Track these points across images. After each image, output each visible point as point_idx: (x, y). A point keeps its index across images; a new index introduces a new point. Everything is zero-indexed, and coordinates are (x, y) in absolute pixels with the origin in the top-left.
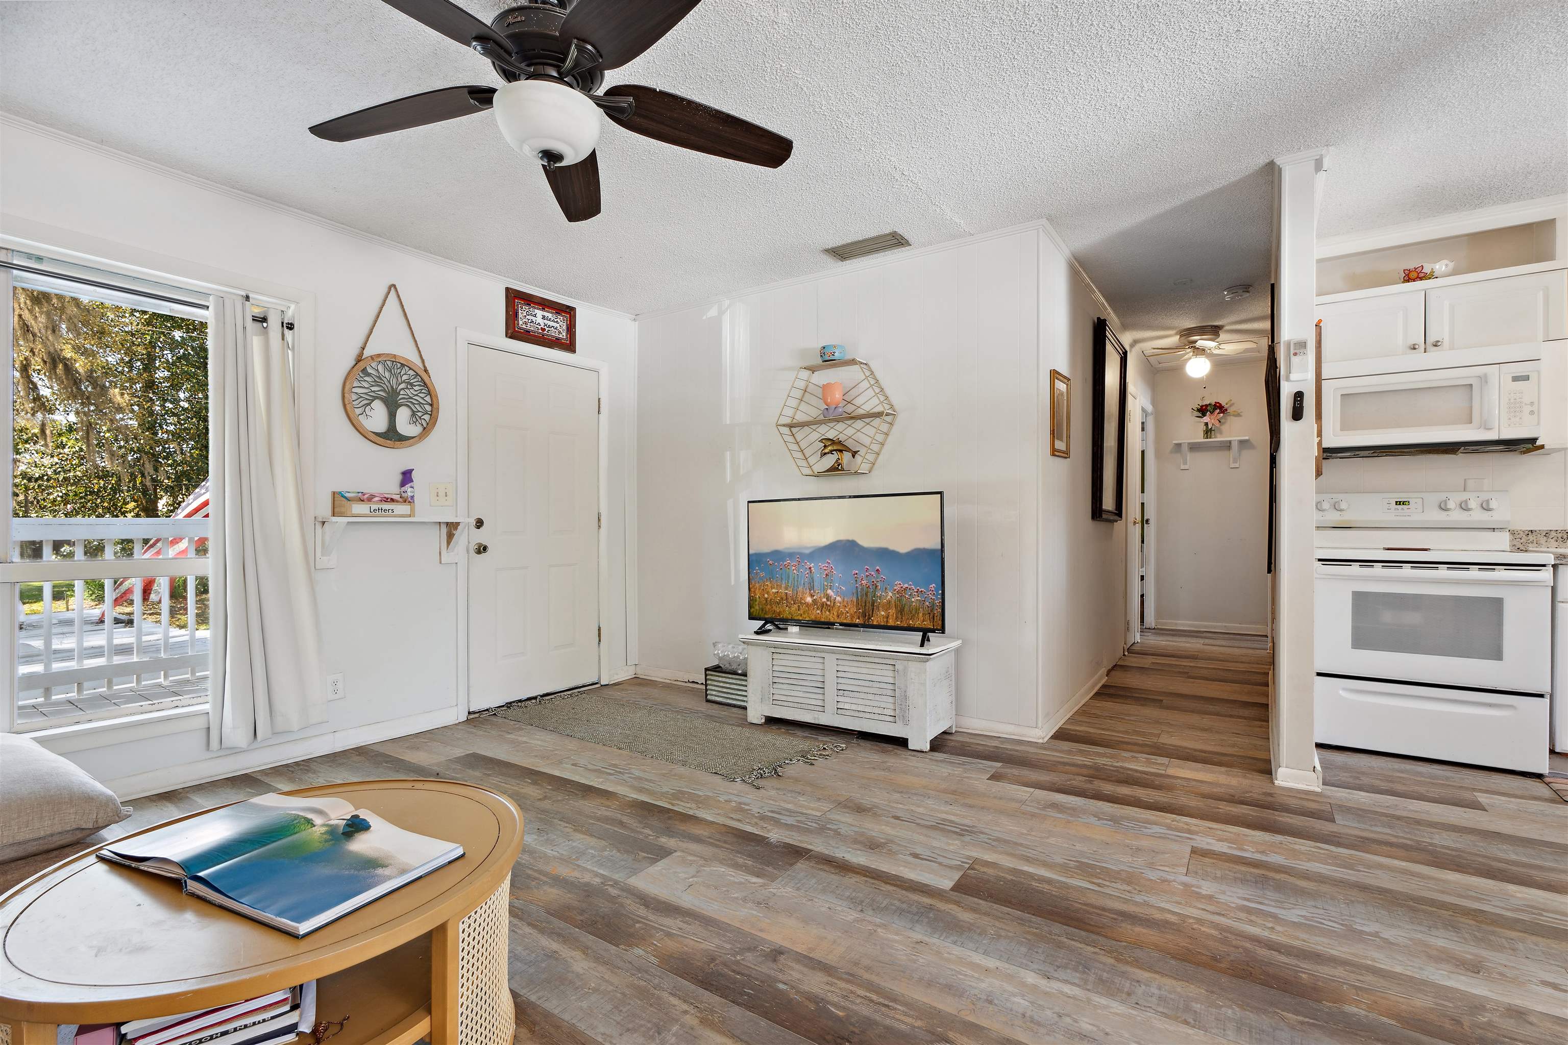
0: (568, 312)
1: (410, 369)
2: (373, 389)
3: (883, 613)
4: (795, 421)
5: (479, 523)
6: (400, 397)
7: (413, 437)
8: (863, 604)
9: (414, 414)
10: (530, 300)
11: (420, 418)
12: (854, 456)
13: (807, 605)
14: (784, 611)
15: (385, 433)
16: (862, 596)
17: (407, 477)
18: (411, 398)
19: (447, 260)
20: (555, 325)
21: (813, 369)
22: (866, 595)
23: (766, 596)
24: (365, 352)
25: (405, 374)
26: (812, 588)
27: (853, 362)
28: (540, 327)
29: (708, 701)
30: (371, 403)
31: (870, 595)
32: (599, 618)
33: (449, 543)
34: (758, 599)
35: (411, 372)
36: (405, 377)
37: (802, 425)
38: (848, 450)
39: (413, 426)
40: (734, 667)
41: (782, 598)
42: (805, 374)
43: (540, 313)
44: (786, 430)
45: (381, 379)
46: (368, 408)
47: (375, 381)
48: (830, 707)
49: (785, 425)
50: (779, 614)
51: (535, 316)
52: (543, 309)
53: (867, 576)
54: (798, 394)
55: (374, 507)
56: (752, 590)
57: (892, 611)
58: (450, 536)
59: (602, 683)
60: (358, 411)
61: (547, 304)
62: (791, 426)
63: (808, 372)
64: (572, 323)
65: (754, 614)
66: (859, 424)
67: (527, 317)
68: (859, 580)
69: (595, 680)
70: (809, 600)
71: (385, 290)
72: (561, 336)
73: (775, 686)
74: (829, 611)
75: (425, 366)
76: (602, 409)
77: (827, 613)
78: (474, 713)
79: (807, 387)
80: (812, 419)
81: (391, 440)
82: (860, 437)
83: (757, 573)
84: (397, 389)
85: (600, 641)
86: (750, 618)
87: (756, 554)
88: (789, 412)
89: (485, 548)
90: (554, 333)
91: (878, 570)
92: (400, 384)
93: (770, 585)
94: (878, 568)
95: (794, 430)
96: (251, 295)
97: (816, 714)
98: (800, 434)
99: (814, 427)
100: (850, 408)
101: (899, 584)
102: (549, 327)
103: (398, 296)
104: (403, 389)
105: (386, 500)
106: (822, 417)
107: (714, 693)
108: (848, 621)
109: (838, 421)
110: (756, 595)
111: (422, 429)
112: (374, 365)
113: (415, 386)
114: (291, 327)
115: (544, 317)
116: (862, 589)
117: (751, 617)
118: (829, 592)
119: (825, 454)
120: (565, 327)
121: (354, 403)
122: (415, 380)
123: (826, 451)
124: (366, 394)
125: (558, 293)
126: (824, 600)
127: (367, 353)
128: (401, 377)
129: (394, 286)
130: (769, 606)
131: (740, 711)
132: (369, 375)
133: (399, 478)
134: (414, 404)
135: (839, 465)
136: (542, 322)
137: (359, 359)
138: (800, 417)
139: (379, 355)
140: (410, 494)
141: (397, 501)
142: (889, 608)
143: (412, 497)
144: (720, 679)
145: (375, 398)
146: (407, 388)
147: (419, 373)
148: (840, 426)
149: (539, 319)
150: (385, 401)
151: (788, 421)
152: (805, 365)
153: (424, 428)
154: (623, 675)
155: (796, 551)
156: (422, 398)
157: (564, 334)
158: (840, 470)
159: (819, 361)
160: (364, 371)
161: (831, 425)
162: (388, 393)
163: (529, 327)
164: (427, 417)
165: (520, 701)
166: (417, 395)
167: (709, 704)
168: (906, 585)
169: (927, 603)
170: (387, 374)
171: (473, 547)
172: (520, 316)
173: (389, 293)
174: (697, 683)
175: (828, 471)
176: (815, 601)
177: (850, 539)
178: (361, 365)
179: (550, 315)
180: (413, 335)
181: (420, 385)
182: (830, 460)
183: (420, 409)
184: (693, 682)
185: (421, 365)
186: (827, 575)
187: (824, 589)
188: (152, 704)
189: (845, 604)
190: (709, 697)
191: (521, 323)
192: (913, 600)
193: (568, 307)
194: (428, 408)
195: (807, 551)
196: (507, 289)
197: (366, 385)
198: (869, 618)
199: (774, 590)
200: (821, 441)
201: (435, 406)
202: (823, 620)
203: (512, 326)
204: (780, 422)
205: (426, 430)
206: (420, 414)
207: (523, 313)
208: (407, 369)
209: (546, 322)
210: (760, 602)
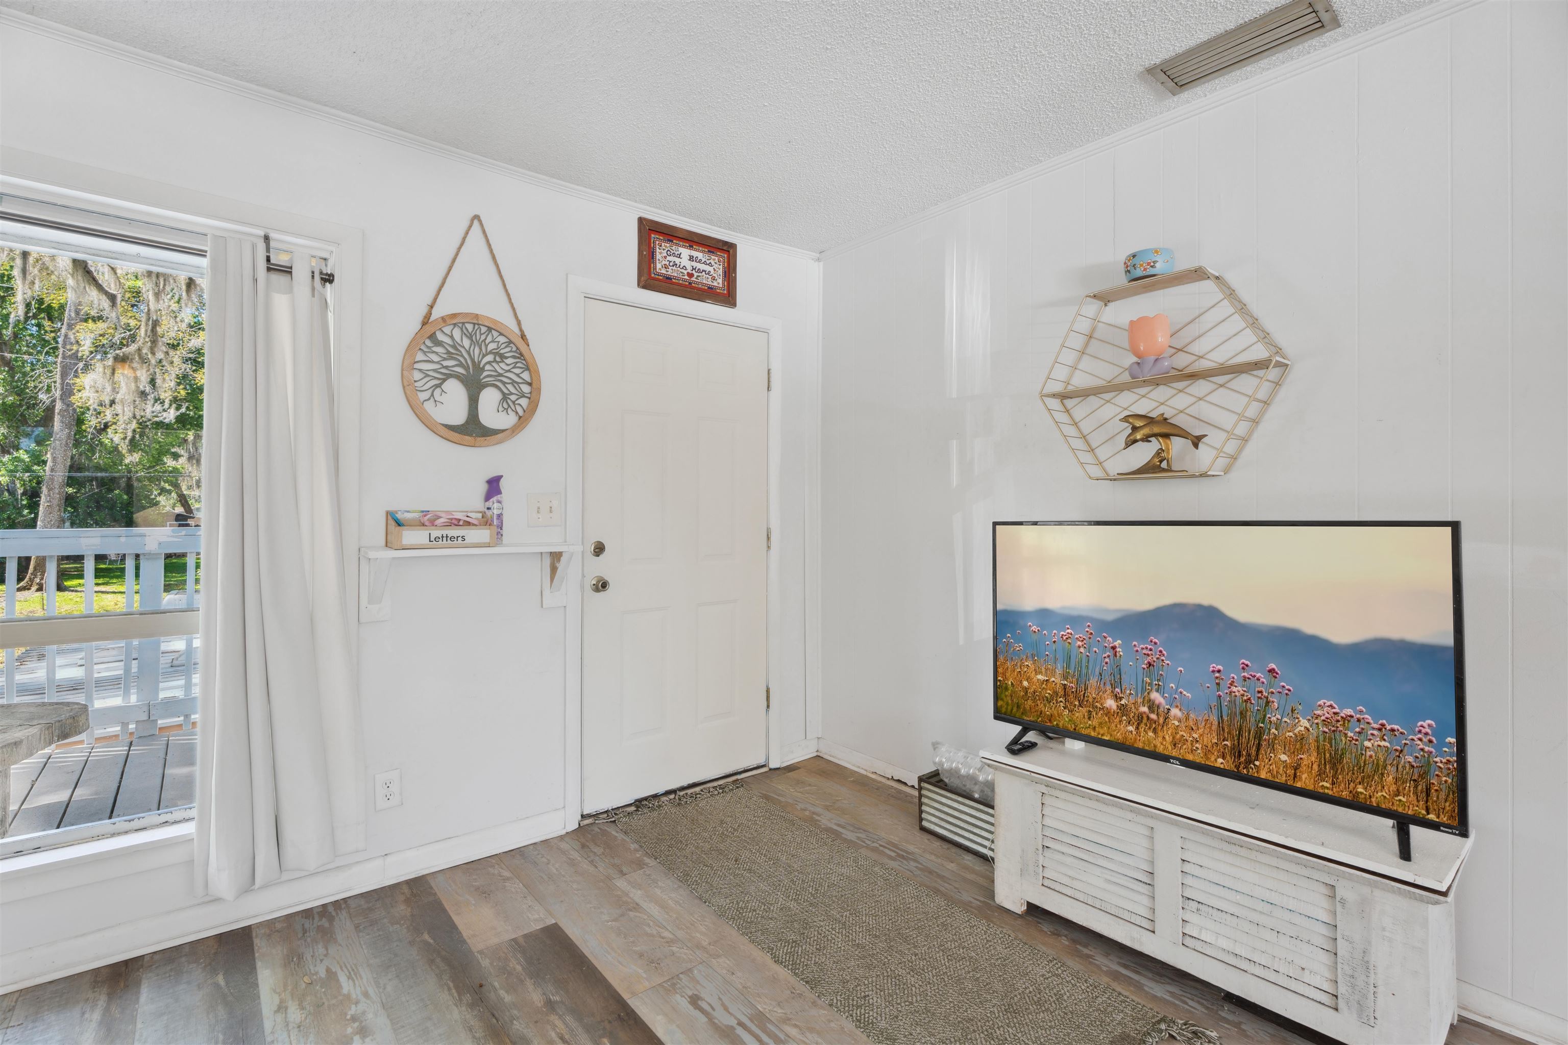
0: (726, 250)
1: (501, 334)
2: (445, 363)
3: (1284, 757)
4: (1070, 388)
5: (599, 549)
6: (485, 374)
7: (503, 431)
8: (1236, 733)
9: (505, 397)
10: (671, 234)
11: (514, 402)
12: (1196, 445)
13: (1108, 712)
14: (1060, 715)
15: (462, 425)
16: (1232, 716)
17: (494, 486)
18: (501, 375)
19: (555, 180)
20: (707, 268)
21: (1105, 298)
22: (1243, 714)
23: (1025, 684)
24: (434, 311)
25: (493, 341)
26: (1117, 682)
27: (1198, 274)
28: (685, 272)
29: (923, 829)
30: (441, 384)
31: (1251, 720)
32: (767, 675)
33: (552, 579)
34: (1010, 688)
35: (502, 339)
36: (492, 346)
37: (1085, 394)
38: (1182, 433)
39: (503, 415)
40: (969, 786)
41: (1056, 693)
42: (1092, 308)
43: (685, 252)
44: (1054, 404)
45: (457, 350)
46: (438, 391)
47: (448, 352)
48: (1167, 925)
49: (1054, 396)
50: (1051, 718)
51: (679, 256)
52: (691, 247)
53: (1245, 679)
54: (1077, 342)
55: (436, 533)
56: (1000, 670)
57: (1309, 758)
58: (554, 570)
59: (773, 764)
60: (426, 395)
61: (696, 239)
62: (1063, 397)
63: (1098, 304)
64: (732, 265)
65: (1004, 710)
66: (1201, 387)
67: (669, 258)
68: (1225, 684)
69: (761, 761)
70: (1111, 703)
71: (467, 223)
72: (715, 284)
73: (1048, 853)
74: (1155, 731)
75: (521, 330)
76: (773, 384)
77: (1151, 734)
78: (589, 816)
79: (1094, 329)
80: (1103, 383)
81: (471, 435)
82: (1206, 411)
83: (1008, 644)
84: (480, 362)
85: (768, 706)
86: (996, 718)
87: (1005, 612)
88: (1061, 373)
89: (604, 585)
90: (706, 280)
91: (1272, 671)
92: (484, 356)
93: (1032, 667)
94: (1273, 666)
95: (1069, 403)
96: (272, 235)
97: (1136, 932)
98: (1079, 409)
99: (1107, 396)
100: (1181, 361)
101: (1326, 706)
102: (699, 271)
103: (484, 232)
104: (489, 363)
105: (455, 523)
106: (1126, 377)
107: (933, 819)
108: (1198, 758)
109: (1156, 382)
110: (1006, 678)
111: (517, 418)
112: (447, 330)
113: (507, 358)
114: (328, 279)
115: (691, 258)
116: (1233, 702)
117: (999, 715)
118: (1155, 696)
119: (1135, 441)
120: (721, 272)
121: (416, 384)
122: (508, 349)
123: (1138, 436)
124: (435, 370)
125: (711, 222)
126: (1145, 709)
127: (436, 314)
128: (486, 346)
129: (477, 217)
130: (1030, 702)
131: (978, 865)
132: (439, 343)
133: (483, 488)
134: (504, 383)
135: (1161, 462)
136: (689, 265)
137: (425, 322)
138: (1080, 381)
139: (454, 316)
140: (496, 512)
141: (476, 525)
142: (1301, 750)
143: (500, 516)
144: (944, 800)
145: (449, 376)
146: (495, 361)
147: (512, 339)
148: (1162, 393)
149: (685, 261)
150: (465, 380)
151: (1058, 388)
152: (1096, 290)
153: (520, 417)
154: (800, 754)
155: (1084, 613)
156: (518, 375)
157: (720, 281)
158: (1164, 470)
159: (1121, 280)
160: (432, 337)
161: (1143, 391)
162: (466, 368)
163: (671, 272)
164: (524, 402)
165: (655, 796)
166: (509, 371)
167: (926, 837)
168: (1349, 712)
169: (1411, 759)
170: (466, 343)
171: (591, 581)
172: (658, 256)
173: (470, 227)
174: (905, 784)
175: (1140, 471)
176: (1123, 709)
177: (1206, 602)
178: (429, 329)
179: (700, 255)
180: (504, 286)
181: (514, 357)
182: (1144, 453)
183: (513, 390)
184: (899, 781)
185: (517, 330)
186: (1150, 664)
187: (1143, 689)
188: (130, 821)
189: (1191, 724)
190: (925, 823)
191: (659, 266)
192: (1367, 744)
193: (726, 243)
194: (526, 389)
195: (1110, 617)
196: (641, 220)
197: (436, 358)
198: (1249, 761)
199: (1040, 677)
200: (1125, 419)
201: (534, 385)
202: (1140, 745)
203: (646, 271)
204: (1045, 391)
205: (523, 420)
206: (513, 398)
207: (662, 252)
208: (495, 334)
209: (695, 264)
210: (1013, 692)
